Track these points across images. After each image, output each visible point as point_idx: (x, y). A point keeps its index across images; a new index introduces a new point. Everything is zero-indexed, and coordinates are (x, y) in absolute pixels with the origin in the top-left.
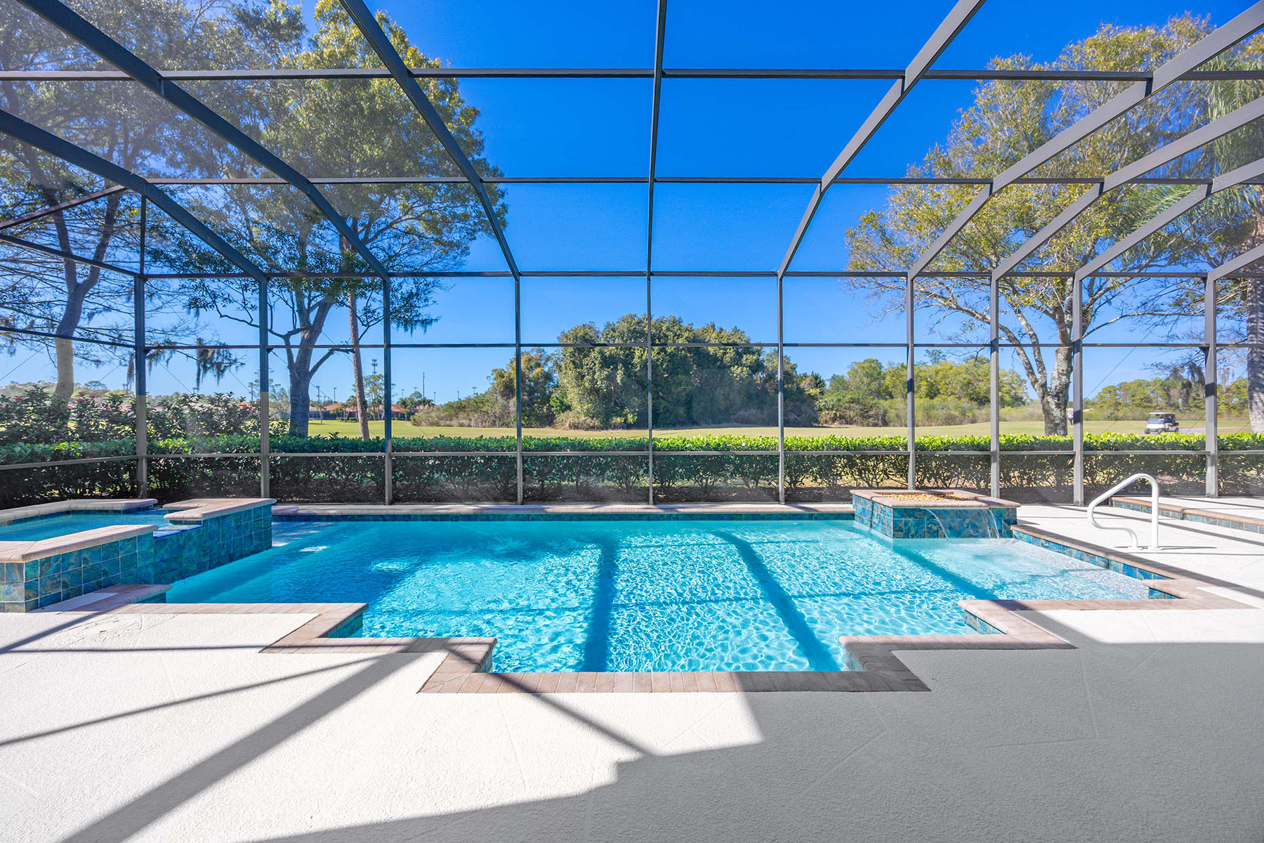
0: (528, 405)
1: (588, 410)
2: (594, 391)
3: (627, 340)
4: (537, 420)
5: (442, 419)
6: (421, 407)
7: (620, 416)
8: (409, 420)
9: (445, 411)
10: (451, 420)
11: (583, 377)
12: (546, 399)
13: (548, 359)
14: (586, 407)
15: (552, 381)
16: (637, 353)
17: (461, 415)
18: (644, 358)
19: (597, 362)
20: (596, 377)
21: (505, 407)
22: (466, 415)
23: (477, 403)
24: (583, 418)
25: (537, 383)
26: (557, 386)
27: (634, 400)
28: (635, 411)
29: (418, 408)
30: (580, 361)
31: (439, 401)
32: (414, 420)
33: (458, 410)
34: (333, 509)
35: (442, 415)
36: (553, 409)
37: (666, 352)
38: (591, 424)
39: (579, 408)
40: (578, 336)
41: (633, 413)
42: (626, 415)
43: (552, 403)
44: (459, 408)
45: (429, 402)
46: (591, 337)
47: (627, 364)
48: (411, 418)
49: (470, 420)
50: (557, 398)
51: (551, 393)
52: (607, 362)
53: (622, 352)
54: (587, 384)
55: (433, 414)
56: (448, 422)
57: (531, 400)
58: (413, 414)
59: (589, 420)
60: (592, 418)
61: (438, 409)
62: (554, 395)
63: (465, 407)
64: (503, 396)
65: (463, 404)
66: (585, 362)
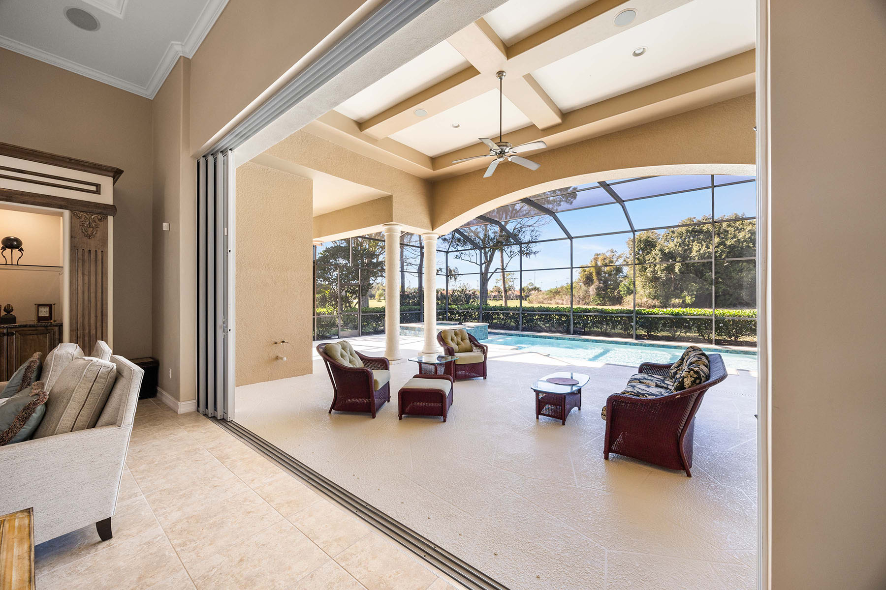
0: (604, 290)
1: (650, 293)
2: (655, 279)
3: (685, 239)
4: (610, 301)
5: (545, 299)
6: (533, 292)
7: (679, 298)
8: (526, 300)
9: (547, 294)
10: (551, 300)
11: (646, 269)
12: (617, 285)
13: (620, 257)
14: (648, 291)
15: (622, 273)
16: (695, 248)
17: (557, 297)
18: (702, 251)
19: (657, 258)
20: (656, 269)
21: (587, 292)
22: (560, 297)
23: (567, 289)
24: (645, 299)
25: (610, 275)
26: (626, 277)
27: (693, 285)
28: (694, 294)
29: (531, 292)
30: (644, 258)
31: (545, 288)
32: (529, 300)
33: (555, 294)
34: (502, 331)
35: (546, 297)
36: (621, 293)
37: (725, 245)
38: (652, 304)
39: (642, 292)
40: (642, 239)
41: (691, 295)
42: (685, 297)
43: (620, 289)
44: (556, 292)
45: (538, 289)
46: (653, 239)
47: (685, 257)
48: (527, 299)
49: (563, 300)
50: (625, 286)
51: (621, 281)
52: (668, 256)
53: (680, 248)
54: (649, 275)
55: (540, 297)
56: (549, 302)
57: (606, 286)
58: (529, 296)
59: (650, 302)
60: (653, 299)
61: (543, 293)
62: (623, 283)
63: (559, 292)
64: (585, 285)
65: (559, 290)
66: (647, 258)
